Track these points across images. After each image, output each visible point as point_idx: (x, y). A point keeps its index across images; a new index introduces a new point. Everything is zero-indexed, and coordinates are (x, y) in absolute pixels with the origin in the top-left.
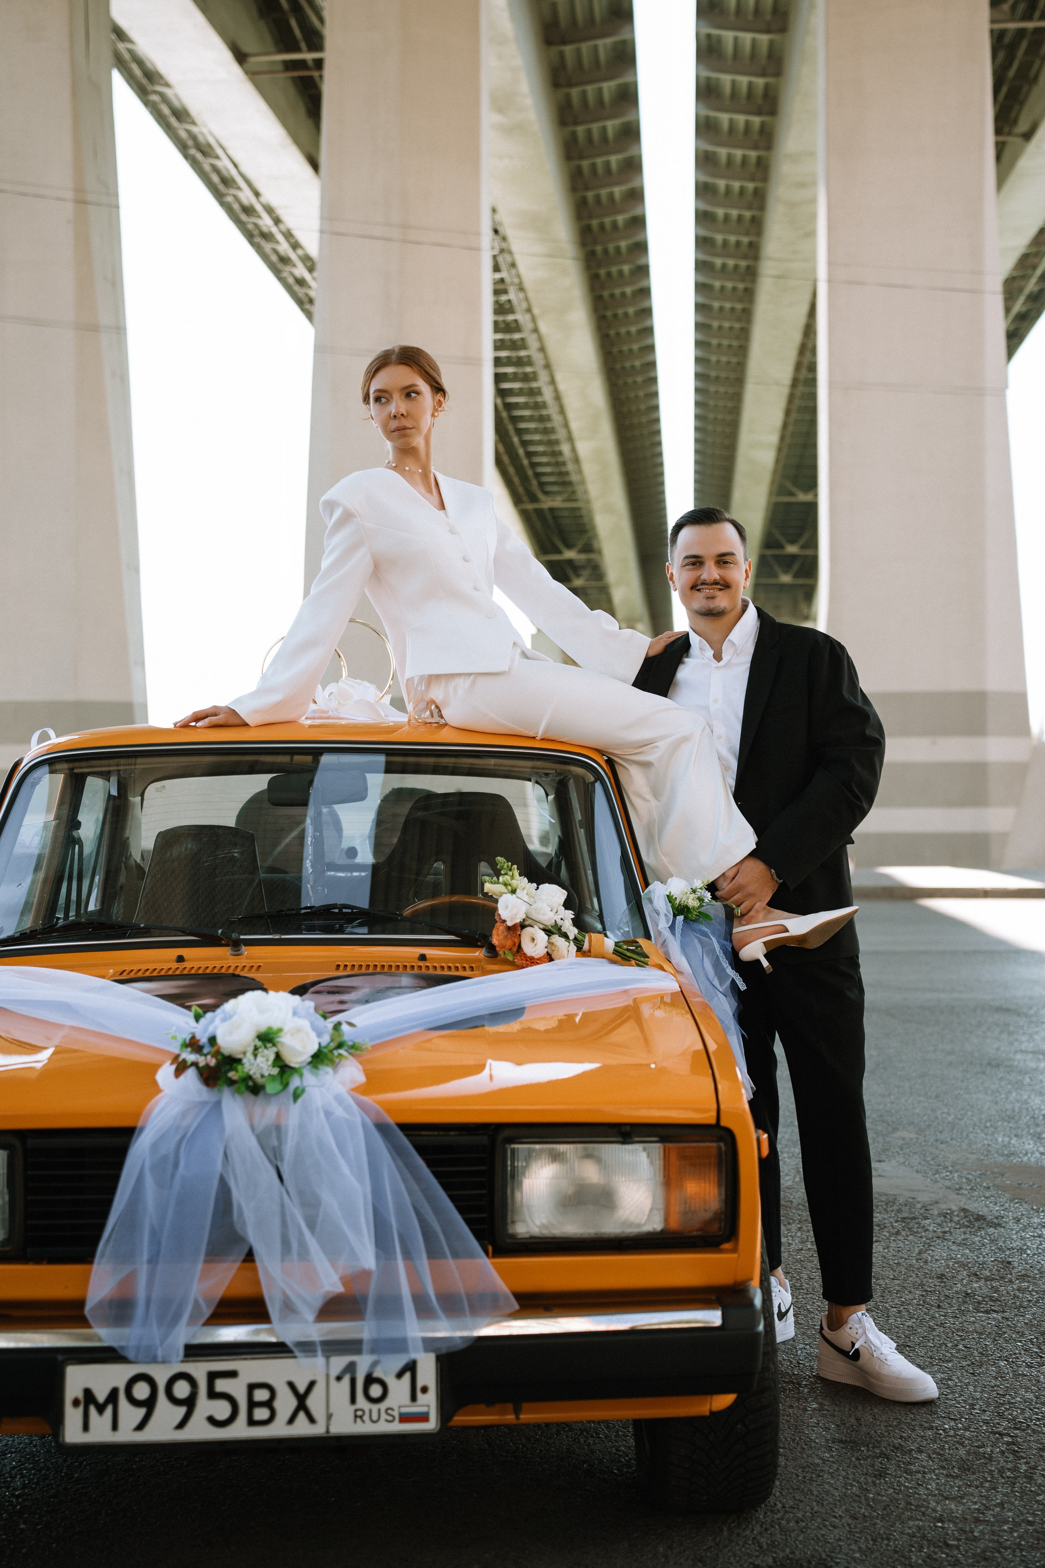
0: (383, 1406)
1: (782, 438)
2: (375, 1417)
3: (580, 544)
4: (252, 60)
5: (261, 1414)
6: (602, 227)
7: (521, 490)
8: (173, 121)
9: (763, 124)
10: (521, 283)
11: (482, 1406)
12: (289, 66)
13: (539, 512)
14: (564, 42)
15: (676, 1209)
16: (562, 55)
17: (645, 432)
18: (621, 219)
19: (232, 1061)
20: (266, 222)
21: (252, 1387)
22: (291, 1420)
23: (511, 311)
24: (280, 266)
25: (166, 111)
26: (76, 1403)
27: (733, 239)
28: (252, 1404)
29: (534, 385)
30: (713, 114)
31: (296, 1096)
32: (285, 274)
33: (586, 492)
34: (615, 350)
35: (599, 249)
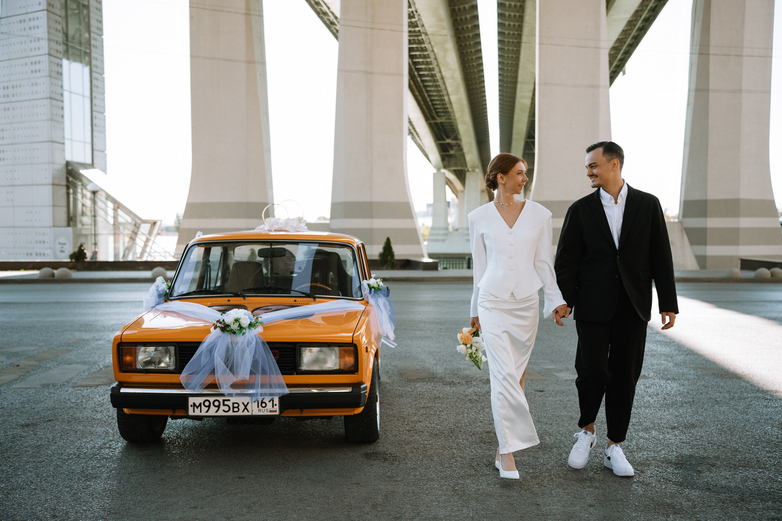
0: (265, 408)
2: (263, 411)
3: (453, 136)
5: (236, 410)
6: (460, 9)
7: (428, 115)
11: (291, 410)
13: (436, 124)
15: (342, 364)
17: (479, 91)
18: (467, 6)
19: (228, 326)
20: (324, 8)
21: (233, 403)
22: (243, 411)
23: (423, 43)
24: (330, 25)
26: (191, 406)
27: (512, 14)
28: (234, 407)
29: (433, 73)
31: (243, 334)
32: (333, 29)
33: (454, 116)
34: (466, 59)
35: (458, 18)
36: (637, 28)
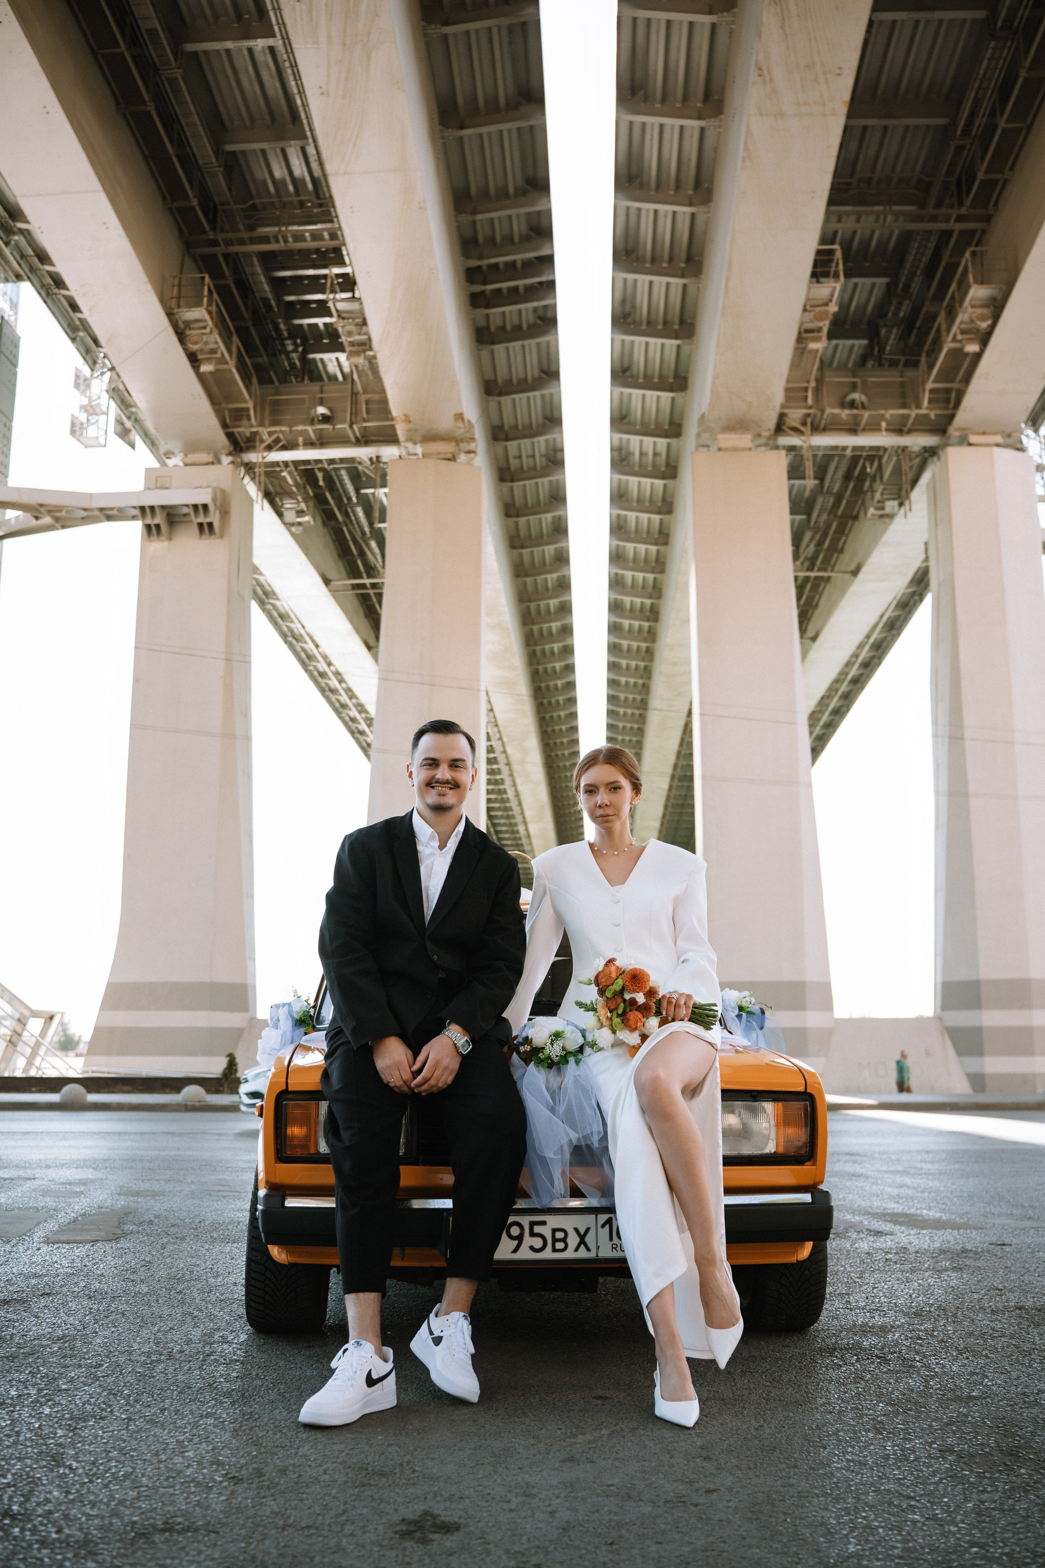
1: (662, 824)
4: (333, 583)
5: (560, 1245)
6: (548, 688)
8: (279, 620)
9: (650, 627)
10: (496, 721)
12: (355, 587)
14: (527, 576)
15: (782, 1140)
16: (525, 583)
18: (559, 683)
20: (334, 683)
21: (554, 1231)
22: (577, 1250)
24: (341, 710)
25: (275, 614)
27: (631, 697)
28: (555, 1240)
30: (619, 620)
32: (343, 715)
35: (545, 701)
36: (822, 723)
